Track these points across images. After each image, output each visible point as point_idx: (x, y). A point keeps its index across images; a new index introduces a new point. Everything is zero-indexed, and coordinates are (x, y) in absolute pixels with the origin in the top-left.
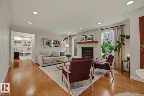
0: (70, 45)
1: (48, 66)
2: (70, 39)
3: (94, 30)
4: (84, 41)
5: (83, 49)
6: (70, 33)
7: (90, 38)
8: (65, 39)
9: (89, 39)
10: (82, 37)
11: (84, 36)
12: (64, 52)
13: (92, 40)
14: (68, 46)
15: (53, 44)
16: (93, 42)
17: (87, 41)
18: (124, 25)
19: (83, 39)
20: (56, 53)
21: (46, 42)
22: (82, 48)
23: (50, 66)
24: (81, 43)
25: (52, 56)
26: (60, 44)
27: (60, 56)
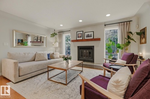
0: (60, 44)
1: (29, 80)
2: (60, 36)
3: (95, 25)
4: (81, 38)
5: (80, 48)
6: (61, 26)
7: (90, 35)
8: (54, 35)
9: (88, 36)
10: (78, 33)
11: (82, 32)
12: (53, 53)
13: (92, 38)
14: (57, 45)
15: (30, 42)
16: (94, 40)
17: (86, 38)
18: (131, 21)
19: (80, 35)
20: (42, 55)
21: (18, 40)
22: (78, 47)
23: (33, 79)
24: (77, 41)
25: (34, 60)
26: (43, 42)
27: (48, 59)
